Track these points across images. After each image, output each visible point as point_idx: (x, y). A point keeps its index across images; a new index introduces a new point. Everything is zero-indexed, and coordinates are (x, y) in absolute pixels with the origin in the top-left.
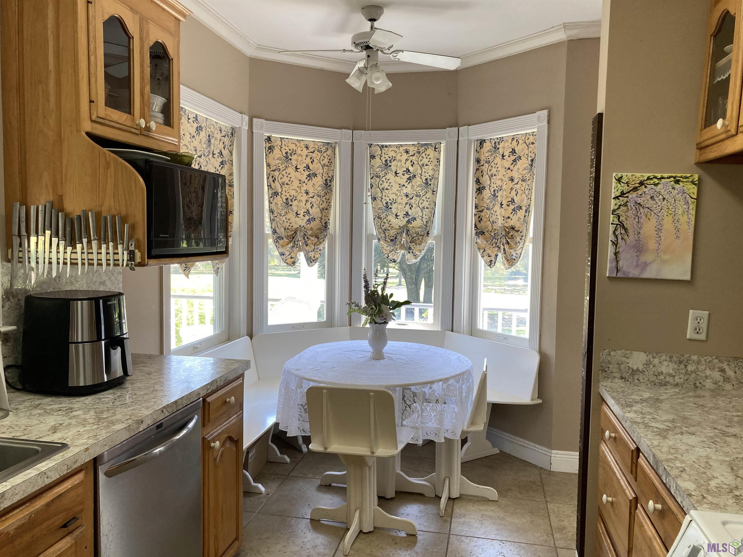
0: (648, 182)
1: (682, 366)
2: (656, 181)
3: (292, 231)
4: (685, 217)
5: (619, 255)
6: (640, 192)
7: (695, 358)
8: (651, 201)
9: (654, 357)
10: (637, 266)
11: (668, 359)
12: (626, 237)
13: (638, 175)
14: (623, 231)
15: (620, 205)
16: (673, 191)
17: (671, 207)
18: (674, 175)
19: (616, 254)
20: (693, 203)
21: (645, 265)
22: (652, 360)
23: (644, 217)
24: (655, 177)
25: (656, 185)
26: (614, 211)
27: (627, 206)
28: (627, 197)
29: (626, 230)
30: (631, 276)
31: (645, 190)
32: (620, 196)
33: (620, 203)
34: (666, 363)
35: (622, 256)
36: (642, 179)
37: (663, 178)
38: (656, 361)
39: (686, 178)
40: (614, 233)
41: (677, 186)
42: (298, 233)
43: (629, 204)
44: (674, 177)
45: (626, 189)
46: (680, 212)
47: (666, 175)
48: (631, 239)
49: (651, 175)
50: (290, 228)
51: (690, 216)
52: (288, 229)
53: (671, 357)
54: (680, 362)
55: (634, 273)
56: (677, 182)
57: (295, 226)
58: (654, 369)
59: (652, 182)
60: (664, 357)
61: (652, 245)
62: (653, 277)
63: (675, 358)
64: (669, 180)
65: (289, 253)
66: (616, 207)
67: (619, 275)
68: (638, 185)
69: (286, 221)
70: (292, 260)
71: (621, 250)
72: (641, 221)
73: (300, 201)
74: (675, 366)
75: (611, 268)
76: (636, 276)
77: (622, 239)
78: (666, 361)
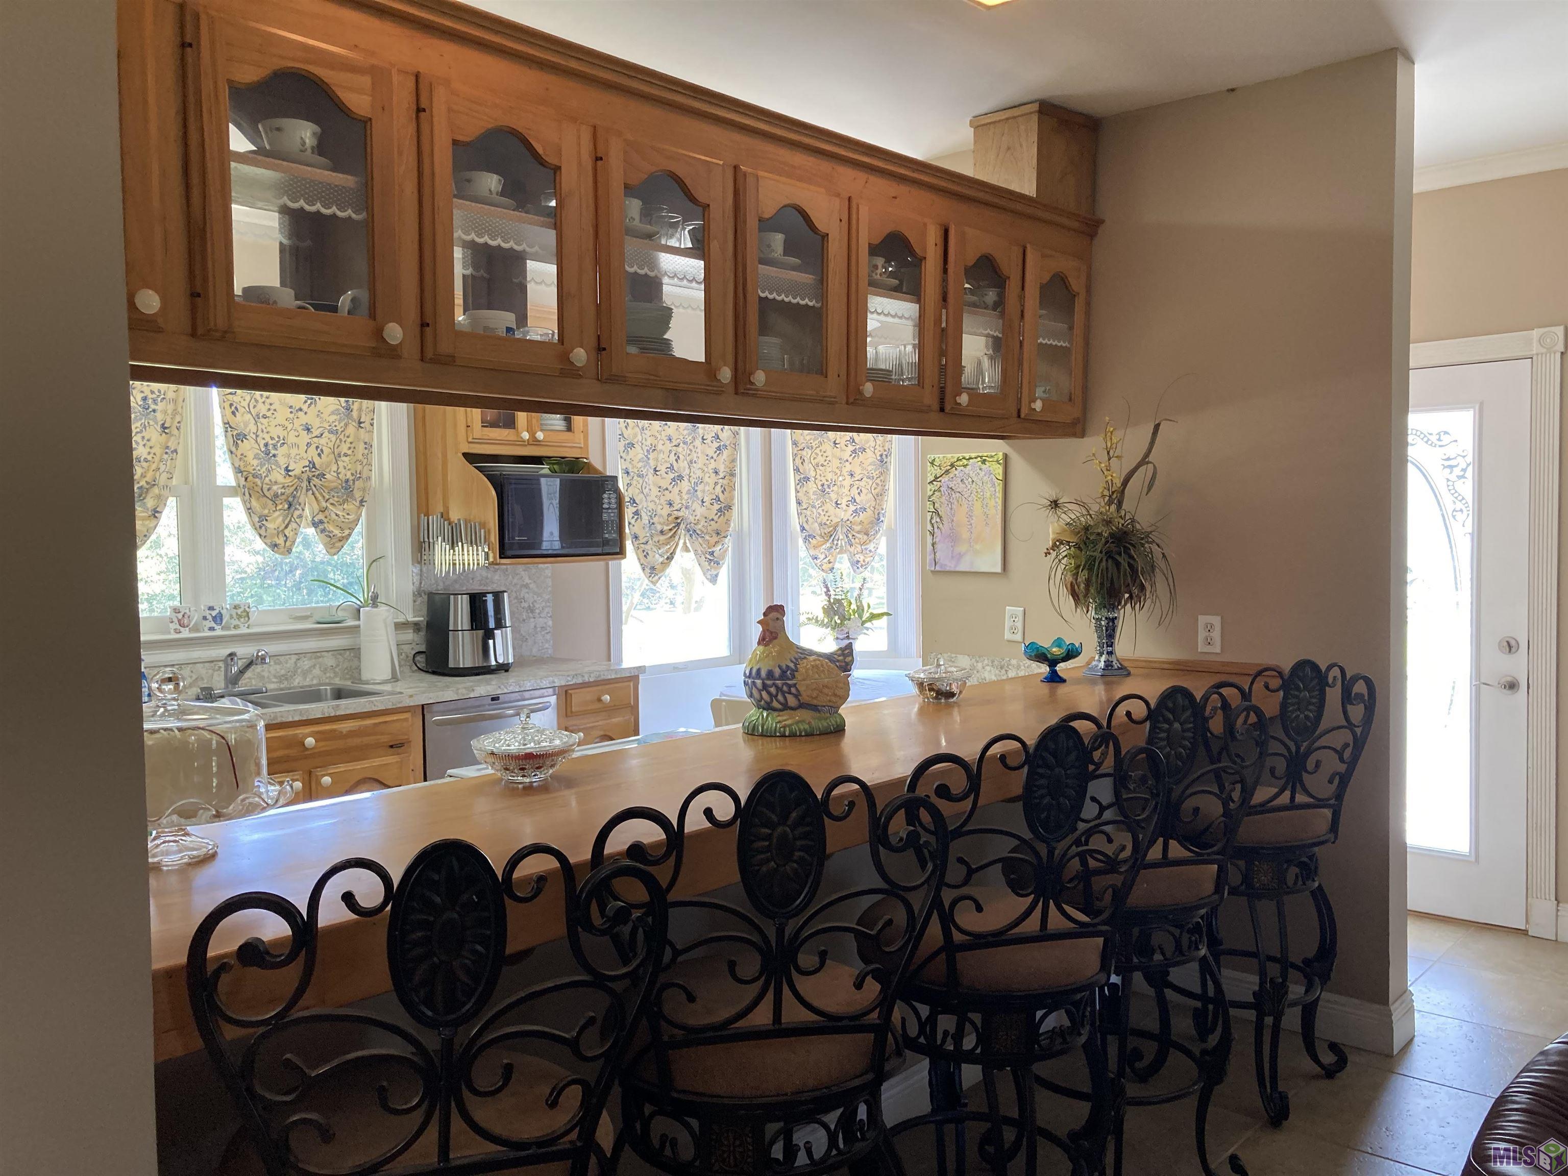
0: (958, 463)
1: (1003, 671)
2: (965, 462)
3: (831, 526)
4: (993, 500)
5: (936, 546)
6: (951, 475)
7: (1014, 662)
8: (961, 485)
9: (977, 662)
10: (952, 557)
11: (990, 664)
12: (941, 526)
13: (949, 455)
14: (938, 520)
15: (934, 491)
16: (980, 472)
17: (979, 490)
18: (980, 454)
19: (933, 545)
20: (999, 485)
21: (961, 556)
22: (975, 664)
23: (956, 503)
24: (964, 458)
25: (965, 466)
26: (930, 497)
27: (940, 491)
28: (940, 481)
29: (940, 518)
30: (948, 569)
31: (956, 472)
32: (934, 481)
33: (933, 489)
34: (988, 668)
35: (938, 547)
36: (952, 460)
37: (971, 458)
38: (980, 665)
39: (992, 457)
40: (931, 521)
41: (983, 466)
42: (839, 529)
43: (942, 489)
44: (981, 457)
45: (939, 472)
46: (988, 494)
47: (973, 455)
48: (946, 528)
49: (960, 455)
50: (828, 523)
51: (997, 500)
52: (825, 524)
53: (993, 662)
54: (1002, 668)
55: (950, 566)
56: (984, 462)
57: (835, 520)
58: (978, 675)
59: (961, 463)
60: (986, 662)
61: (965, 535)
62: (968, 570)
63: (996, 663)
64: (976, 460)
65: (823, 556)
66: (931, 493)
67: (938, 568)
68: (949, 467)
69: (822, 514)
70: (830, 566)
71: (937, 540)
72: (954, 506)
73: (842, 486)
74: (997, 672)
75: (930, 560)
76: (952, 569)
77: (938, 528)
78: (988, 665)
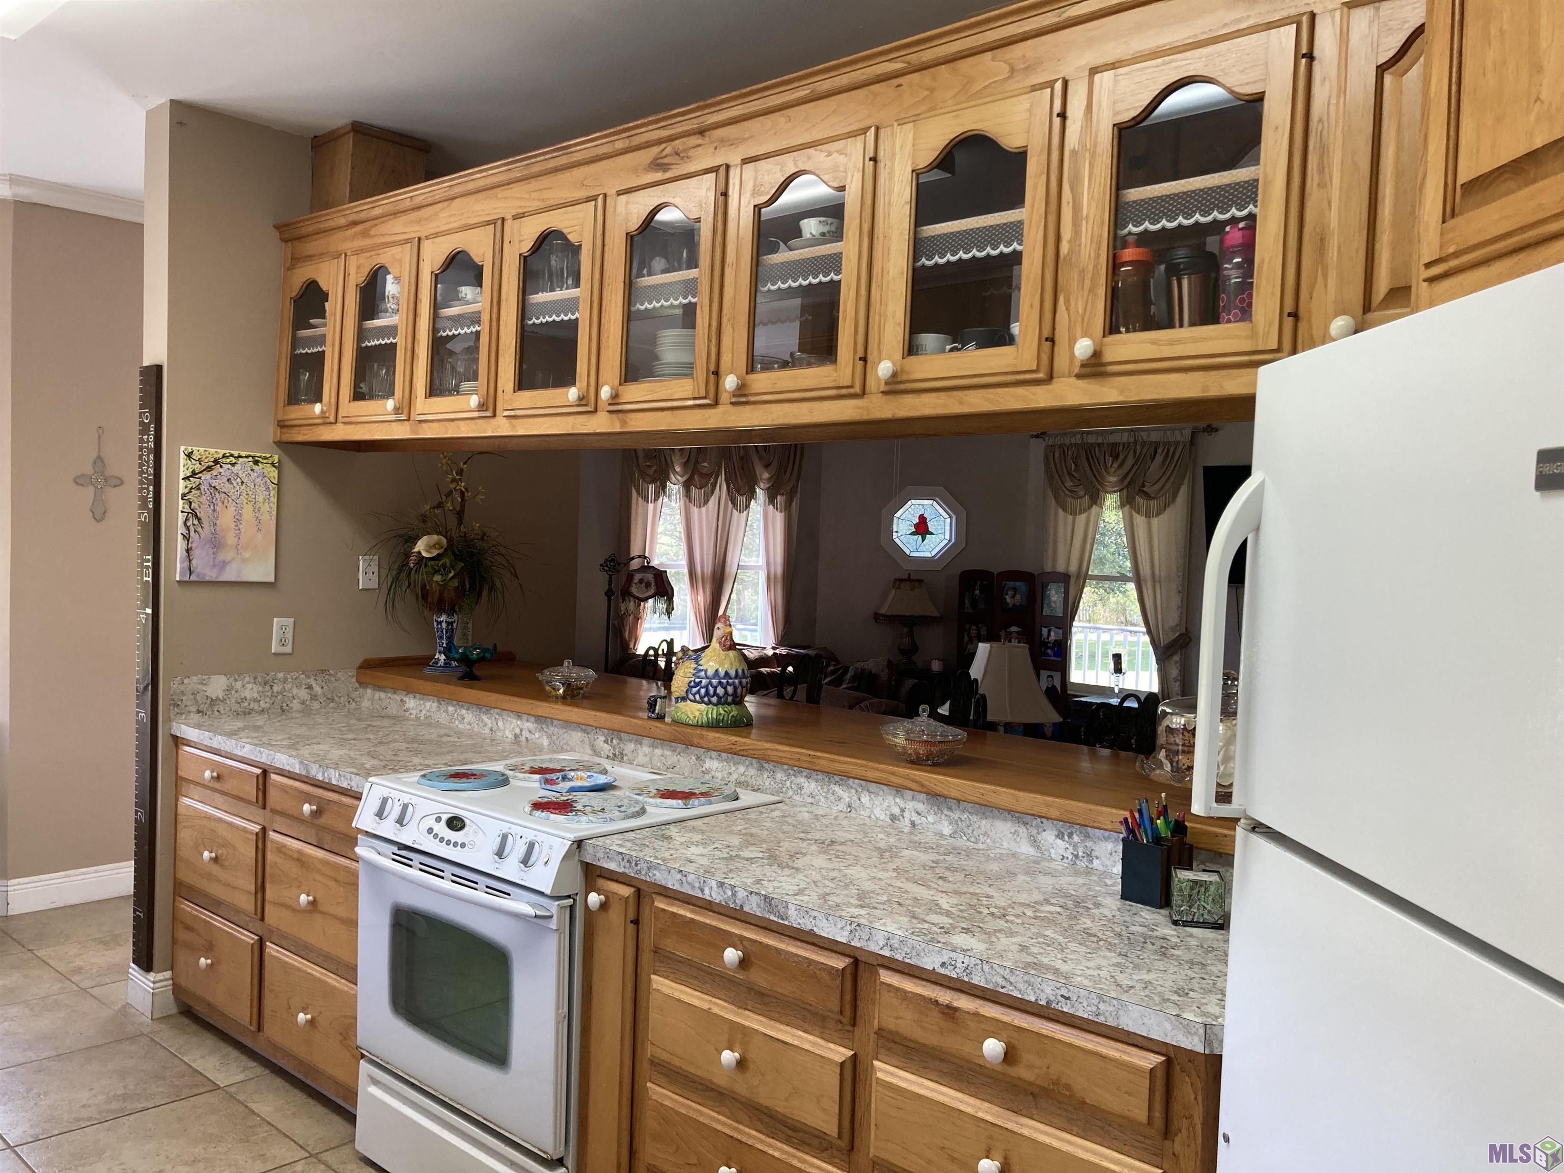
0: (224, 460)
1: (268, 688)
2: (233, 460)
4: (266, 504)
5: (192, 553)
6: (214, 473)
7: (280, 675)
8: (228, 485)
9: (236, 680)
10: (214, 566)
11: (252, 681)
12: (199, 529)
13: (212, 451)
14: (196, 522)
16: (252, 473)
17: (250, 493)
18: (252, 454)
19: (188, 551)
20: (274, 489)
21: (224, 564)
22: (233, 684)
23: (220, 504)
24: (232, 455)
25: (233, 465)
26: (184, 495)
27: (199, 489)
28: (200, 478)
29: (199, 519)
30: (207, 579)
31: (221, 470)
32: (191, 476)
33: (190, 486)
34: (249, 686)
35: (196, 553)
36: (216, 456)
37: (240, 457)
38: (238, 685)
39: (266, 458)
40: (185, 523)
41: (256, 468)
43: (202, 487)
44: (253, 457)
45: (198, 468)
46: (261, 499)
47: (243, 454)
48: (206, 531)
49: (227, 452)
51: (272, 505)
53: (255, 678)
54: (265, 684)
55: (211, 575)
56: (256, 463)
58: (237, 695)
59: (228, 461)
60: (247, 679)
61: (231, 540)
62: (233, 579)
63: (259, 679)
64: (247, 460)
66: (187, 490)
67: (193, 578)
68: (212, 464)
71: (194, 545)
72: (218, 508)
74: (260, 689)
75: (182, 569)
76: (213, 579)
77: (195, 531)
78: (249, 683)
